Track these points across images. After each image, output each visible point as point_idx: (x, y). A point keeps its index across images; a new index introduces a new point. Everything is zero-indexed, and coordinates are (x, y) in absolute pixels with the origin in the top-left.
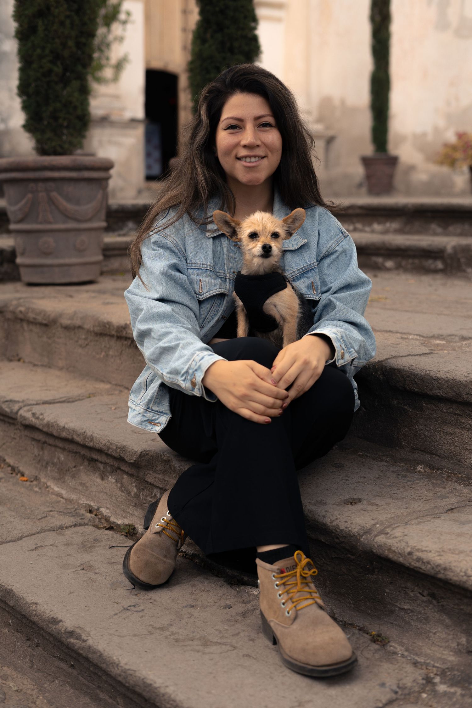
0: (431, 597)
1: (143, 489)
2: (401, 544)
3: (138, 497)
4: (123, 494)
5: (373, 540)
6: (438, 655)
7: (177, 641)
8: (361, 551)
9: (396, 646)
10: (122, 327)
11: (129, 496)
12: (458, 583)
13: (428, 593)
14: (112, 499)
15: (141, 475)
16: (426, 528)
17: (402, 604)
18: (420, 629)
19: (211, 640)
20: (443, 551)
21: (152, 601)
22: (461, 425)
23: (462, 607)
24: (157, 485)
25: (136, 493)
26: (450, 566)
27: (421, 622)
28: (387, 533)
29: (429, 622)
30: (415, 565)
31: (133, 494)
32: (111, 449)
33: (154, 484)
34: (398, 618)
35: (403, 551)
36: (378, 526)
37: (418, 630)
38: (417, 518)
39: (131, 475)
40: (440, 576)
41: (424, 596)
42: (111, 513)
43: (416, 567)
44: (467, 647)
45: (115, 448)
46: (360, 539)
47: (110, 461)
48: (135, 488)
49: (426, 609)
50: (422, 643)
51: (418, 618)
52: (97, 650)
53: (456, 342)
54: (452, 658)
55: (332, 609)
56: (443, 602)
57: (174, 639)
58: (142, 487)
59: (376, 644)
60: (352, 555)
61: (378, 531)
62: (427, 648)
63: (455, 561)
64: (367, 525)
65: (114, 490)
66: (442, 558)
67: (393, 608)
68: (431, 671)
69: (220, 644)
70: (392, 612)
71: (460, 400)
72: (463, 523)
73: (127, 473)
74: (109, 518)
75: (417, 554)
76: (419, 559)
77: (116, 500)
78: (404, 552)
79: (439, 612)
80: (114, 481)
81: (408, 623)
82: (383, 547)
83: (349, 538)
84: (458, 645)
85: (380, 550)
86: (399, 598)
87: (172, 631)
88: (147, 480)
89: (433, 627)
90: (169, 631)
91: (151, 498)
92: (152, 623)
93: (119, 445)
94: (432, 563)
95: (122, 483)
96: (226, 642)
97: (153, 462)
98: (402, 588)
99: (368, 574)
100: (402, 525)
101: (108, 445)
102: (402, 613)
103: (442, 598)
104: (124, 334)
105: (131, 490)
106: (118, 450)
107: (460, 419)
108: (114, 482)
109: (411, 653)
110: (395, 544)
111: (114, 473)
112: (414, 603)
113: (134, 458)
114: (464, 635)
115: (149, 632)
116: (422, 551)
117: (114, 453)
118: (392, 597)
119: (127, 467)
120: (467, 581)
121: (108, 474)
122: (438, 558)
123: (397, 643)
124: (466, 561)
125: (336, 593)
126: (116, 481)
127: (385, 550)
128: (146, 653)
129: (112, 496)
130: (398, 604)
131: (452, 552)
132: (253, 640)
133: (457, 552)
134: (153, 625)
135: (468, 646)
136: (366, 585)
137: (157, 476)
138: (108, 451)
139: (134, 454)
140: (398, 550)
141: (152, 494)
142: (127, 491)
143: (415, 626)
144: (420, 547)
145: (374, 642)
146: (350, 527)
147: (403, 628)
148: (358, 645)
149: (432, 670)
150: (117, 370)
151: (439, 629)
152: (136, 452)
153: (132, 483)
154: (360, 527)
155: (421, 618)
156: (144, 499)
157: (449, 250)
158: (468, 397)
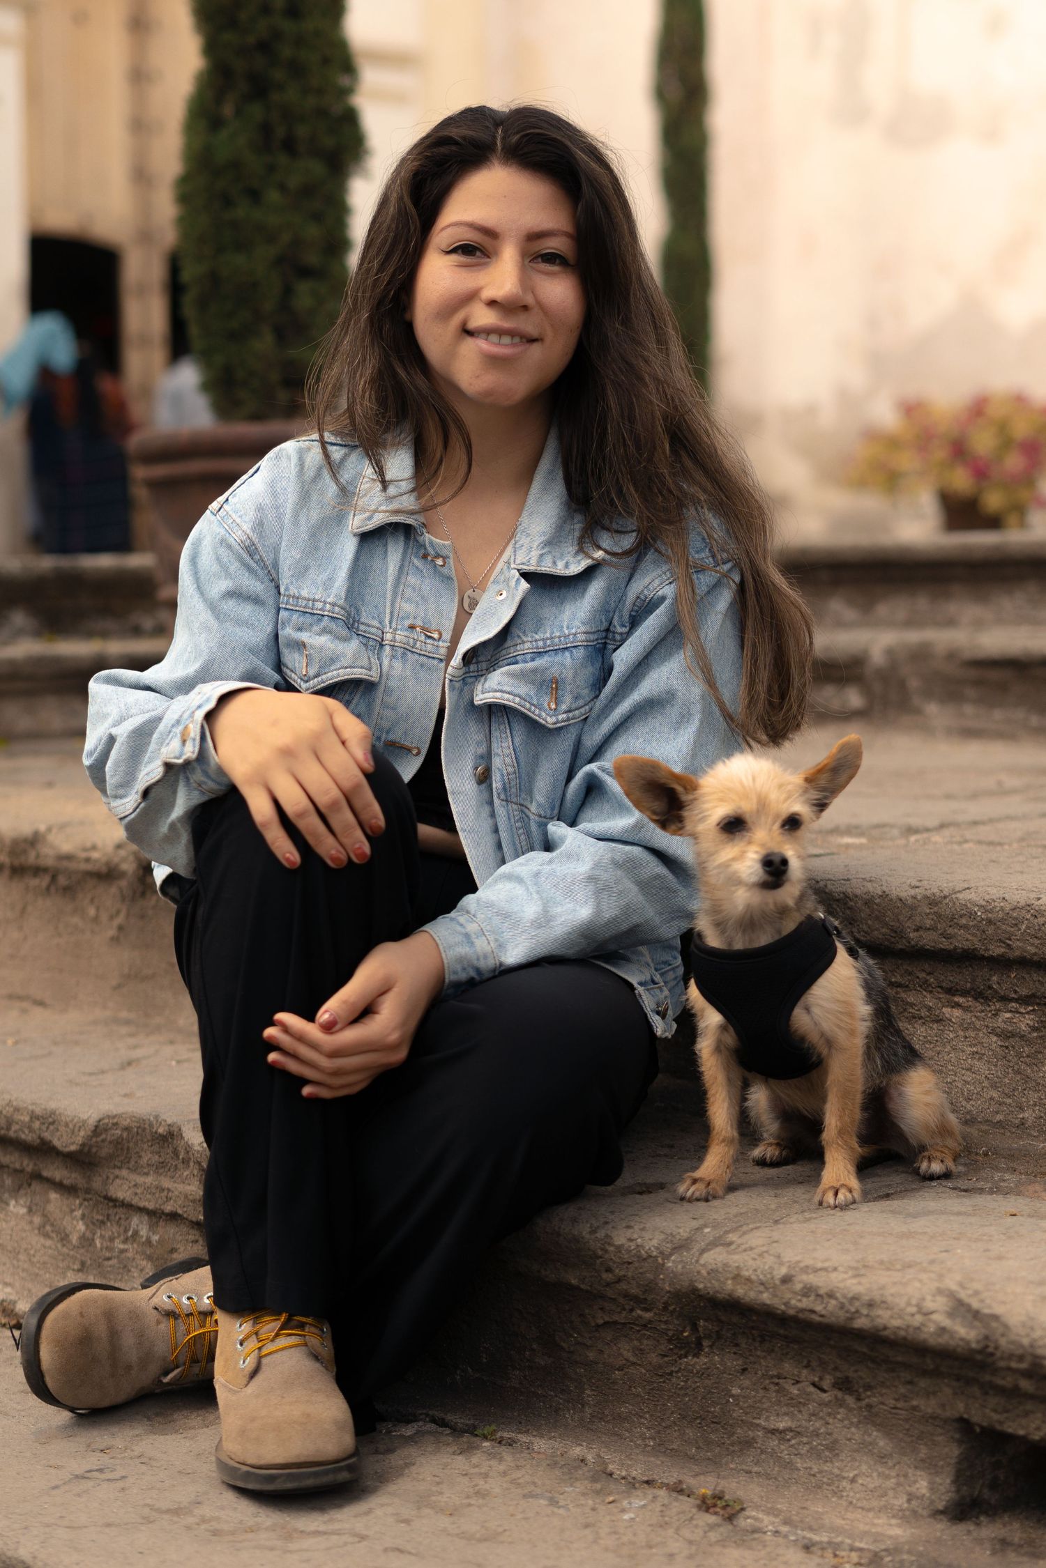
0: (840, 1389)
1: (103, 1222)
2: (764, 1260)
3: (90, 1245)
4: (48, 1243)
5: (697, 1261)
6: (862, 1527)
7: (215, 1533)
8: (669, 1292)
9: (761, 1516)
10: (25, 840)
11: (64, 1245)
12: (902, 1333)
13: (833, 1381)
14: (18, 1260)
15: (97, 1183)
16: (824, 1227)
17: (772, 1418)
18: (818, 1475)
19: (302, 1529)
20: (865, 1266)
21: (143, 1460)
22: (905, 1010)
23: (915, 1403)
24: (141, 1204)
25: (84, 1234)
26: (882, 1295)
27: (819, 1457)
28: (730, 1244)
29: (837, 1455)
30: (800, 1305)
31: (74, 1238)
32: (17, 1123)
33: (134, 1202)
34: (763, 1456)
35: (769, 1276)
36: (707, 1230)
37: (812, 1478)
38: (802, 1212)
39: (69, 1190)
40: (860, 1323)
41: (824, 1391)
42: (17, 1293)
43: (803, 1310)
44: (932, 1502)
45: (27, 1119)
46: (663, 1264)
47: (13, 1159)
48: (81, 1223)
49: (831, 1421)
50: (823, 1507)
51: (811, 1448)
52: (16, 1559)
53: (892, 839)
54: (897, 1532)
55: (599, 1456)
56: (869, 1397)
57: (207, 1530)
58: (100, 1218)
59: (711, 1513)
60: (646, 1310)
61: (707, 1242)
62: (836, 1516)
63: (895, 1283)
64: (681, 1231)
65: (24, 1235)
66: (863, 1280)
67: (750, 1432)
68: (846, 1559)
69: (325, 1533)
70: (748, 1444)
71: (900, 947)
72: (915, 1216)
73: (60, 1186)
74: (11, 1307)
75: (804, 1277)
76: (808, 1291)
77: (30, 1260)
78: (772, 1278)
79: (861, 1426)
80: (23, 1211)
81: (789, 1465)
82: (720, 1272)
83: (637, 1265)
84: (909, 1501)
85: (713, 1282)
86: (765, 1406)
87: (201, 1516)
88: (114, 1196)
89: (849, 1464)
90: (194, 1516)
91: (125, 1241)
92: (149, 1501)
93: (38, 1111)
94: (838, 1295)
95: (44, 1216)
96: (340, 1530)
97: (131, 1145)
98: (772, 1377)
99: (686, 1357)
100: (765, 1225)
101: (9, 1115)
102: (774, 1443)
103: (868, 1387)
104: (31, 858)
105: (69, 1228)
106: (36, 1125)
107: (903, 995)
108: (23, 1215)
109: (796, 1527)
110: (751, 1262)
111: (22, 1192)
112: (800, 1411)
113: (80, 1137)
114: (922, 1473)
115: (144, 1518)
116: (816, 1271)
117: (24, 1132)
118: (746, 1405)
119: (58, 1168)
120: (923, 1324)
121: (6, 1195)
122: (854, 1281)
123: (763, 1511)
124: (920, 1281)
125: (609, 1418)
126: (30, 1210)
127: (727, 1279)
128: (140, 1555)
129: (19, 1252)
130: (762, 1422)
131: (888, 1266)
132: (407, 1522)
133: (898, 1267)
134: (153, 1505)
135: (933, 1497)
136: (682, 1383)
137: (140, 1179)
138: (8, 1129)
139: (80, 1127)
140: (758, 1276)
141: (126, 1231)
142: (58, 1233)
143: (806, 1468)
144: (809, 1262)
145: (707, 1510)
146: (640, 1237)
147: (775, 1479)
148: (666, 1519)
149: (849, 1557)
150: (12, 957)
151: (864, 1468)
152: (84, 1122)
153: (72, 1211)
154: (662, 1236)
155: (820, 1447)
156: (107, 1248)
157: (877, 657)
158: (921, 936)
